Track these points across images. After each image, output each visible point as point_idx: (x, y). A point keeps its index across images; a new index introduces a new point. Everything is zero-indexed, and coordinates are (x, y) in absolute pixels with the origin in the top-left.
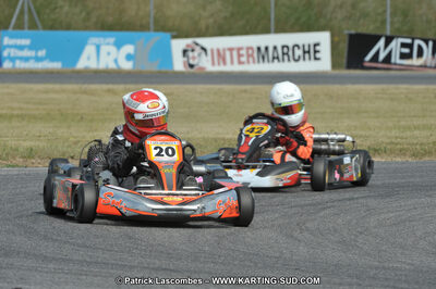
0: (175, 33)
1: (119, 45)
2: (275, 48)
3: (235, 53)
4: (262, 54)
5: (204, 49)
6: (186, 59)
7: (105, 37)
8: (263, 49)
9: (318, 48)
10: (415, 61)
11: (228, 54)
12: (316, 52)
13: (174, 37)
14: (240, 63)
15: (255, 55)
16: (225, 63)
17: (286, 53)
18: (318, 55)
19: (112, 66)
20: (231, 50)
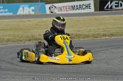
0: (46, 3)
1: (30, 7)
2: (77, 6)
3: (65, 8)
4: (73, 8)
5: (55, 7)
6: (50, 10)
7: (25, 5)
8: (73, 6)
9: (90, 5)
10: (120, 8)
11: (63, 8)
12: (89, 6)
13: (46, 4)
14: (67, 11)
15: (71, 8)
16: (62, 11)
17: (80, 7)
18: (90, 7)
19: (28, 13)
20: (64, 7)
